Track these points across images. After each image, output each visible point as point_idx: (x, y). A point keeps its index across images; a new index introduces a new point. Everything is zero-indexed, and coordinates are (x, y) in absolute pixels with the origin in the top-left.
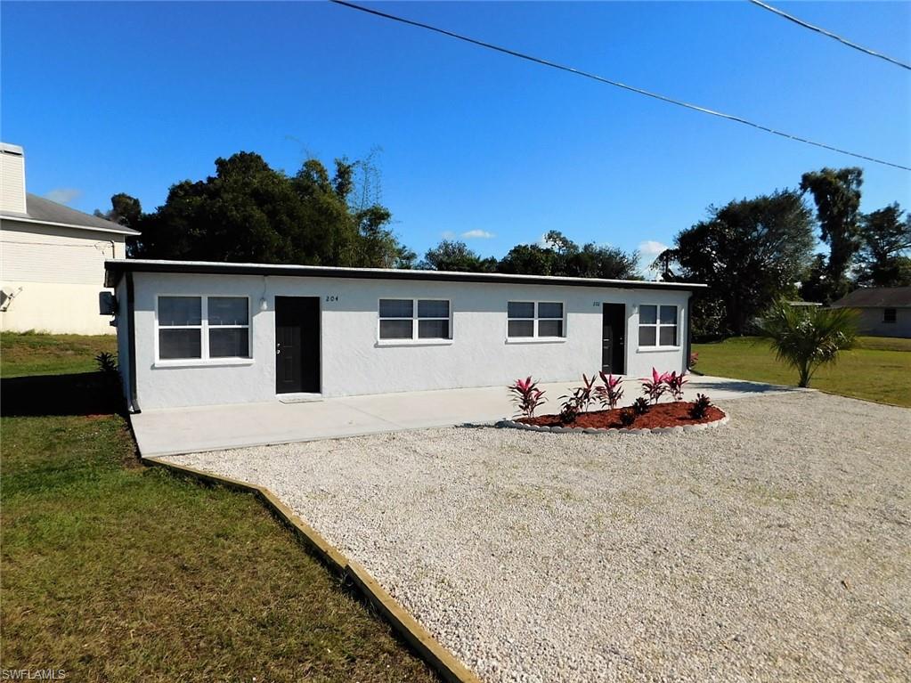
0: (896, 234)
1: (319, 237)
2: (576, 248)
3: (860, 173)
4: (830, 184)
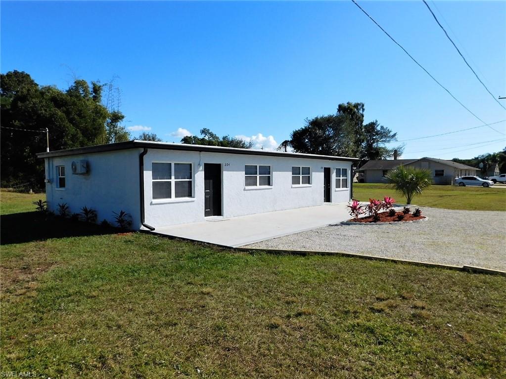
0: (376, 135)
1: (95, 129)
2: (217, 138)
3: (363, 106)
4: (351, 110)
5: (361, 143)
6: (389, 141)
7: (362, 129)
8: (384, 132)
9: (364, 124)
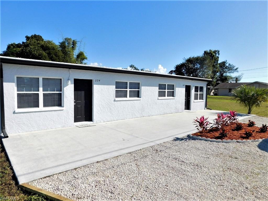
0: (225, 69)
3: (219, 52)
4: (212, 54)
5: (216, 73)
6: (233, 72)
7: (217, 65)
8: (231, 67)
9: (219, 62)
